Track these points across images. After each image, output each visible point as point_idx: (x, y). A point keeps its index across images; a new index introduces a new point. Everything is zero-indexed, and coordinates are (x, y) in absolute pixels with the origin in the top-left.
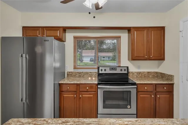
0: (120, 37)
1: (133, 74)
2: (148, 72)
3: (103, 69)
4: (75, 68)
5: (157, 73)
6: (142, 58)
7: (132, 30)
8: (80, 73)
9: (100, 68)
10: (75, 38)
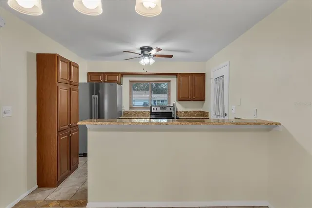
0: (169, 81)
1: (181, 113)
2: (194, 112)
3: (155, 108)
4: (130, 108)
5: (201, 112)
6: (187, 99)
7: (179, 75)
8: (135, 112)
9: (152, 108)
10: (130, 81)
